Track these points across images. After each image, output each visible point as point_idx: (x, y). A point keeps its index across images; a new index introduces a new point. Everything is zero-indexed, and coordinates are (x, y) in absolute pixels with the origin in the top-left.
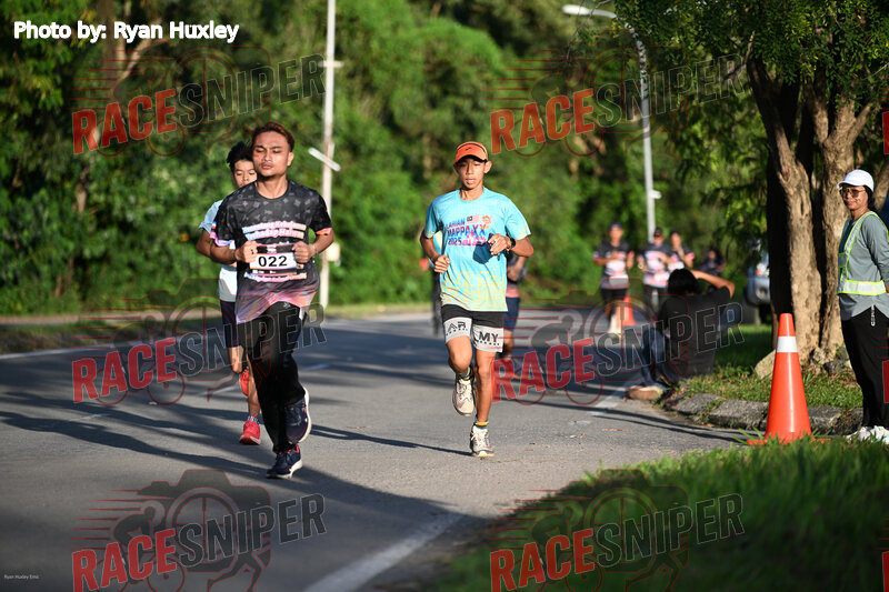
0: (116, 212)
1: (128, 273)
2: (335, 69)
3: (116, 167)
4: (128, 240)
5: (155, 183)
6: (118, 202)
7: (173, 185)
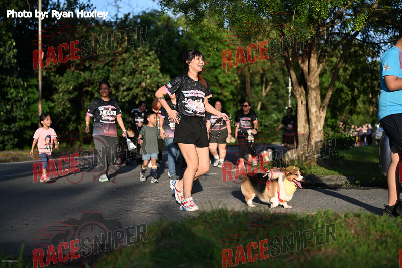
0: (263, 124)
1: (267, 136)
2: (292, 89)
3: (263, 114)
4: (266, 128)
5: (272, 117)
6: (263, 120)
7: (276, 118)
